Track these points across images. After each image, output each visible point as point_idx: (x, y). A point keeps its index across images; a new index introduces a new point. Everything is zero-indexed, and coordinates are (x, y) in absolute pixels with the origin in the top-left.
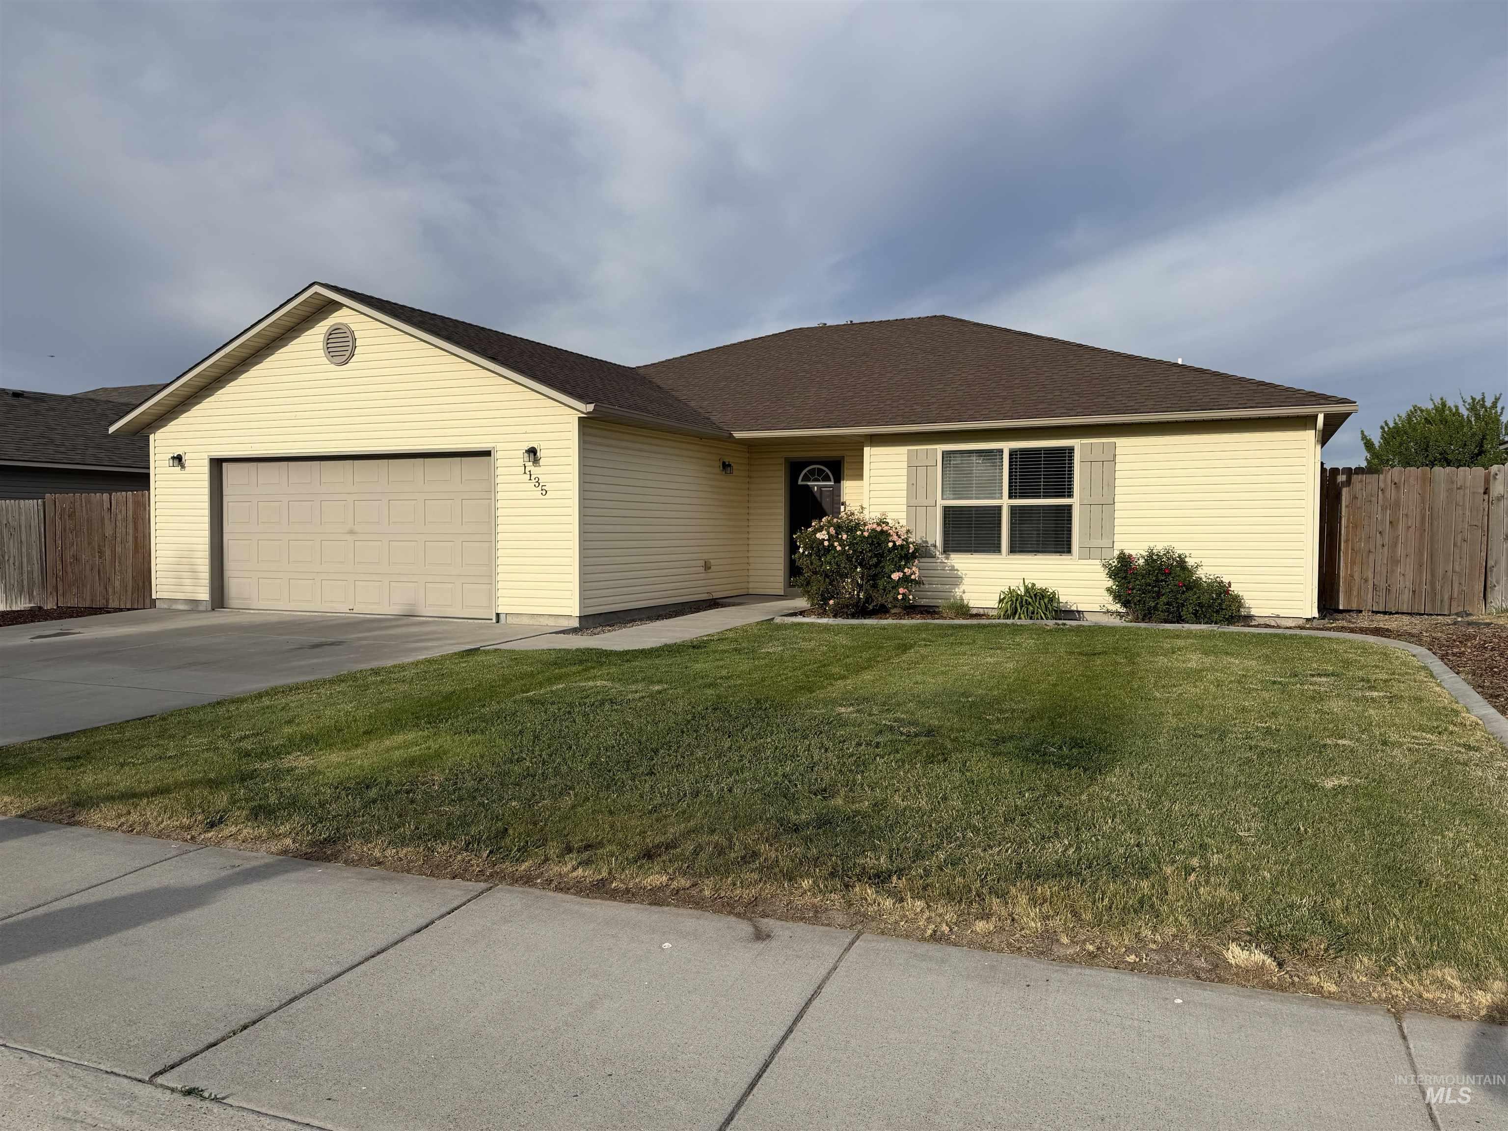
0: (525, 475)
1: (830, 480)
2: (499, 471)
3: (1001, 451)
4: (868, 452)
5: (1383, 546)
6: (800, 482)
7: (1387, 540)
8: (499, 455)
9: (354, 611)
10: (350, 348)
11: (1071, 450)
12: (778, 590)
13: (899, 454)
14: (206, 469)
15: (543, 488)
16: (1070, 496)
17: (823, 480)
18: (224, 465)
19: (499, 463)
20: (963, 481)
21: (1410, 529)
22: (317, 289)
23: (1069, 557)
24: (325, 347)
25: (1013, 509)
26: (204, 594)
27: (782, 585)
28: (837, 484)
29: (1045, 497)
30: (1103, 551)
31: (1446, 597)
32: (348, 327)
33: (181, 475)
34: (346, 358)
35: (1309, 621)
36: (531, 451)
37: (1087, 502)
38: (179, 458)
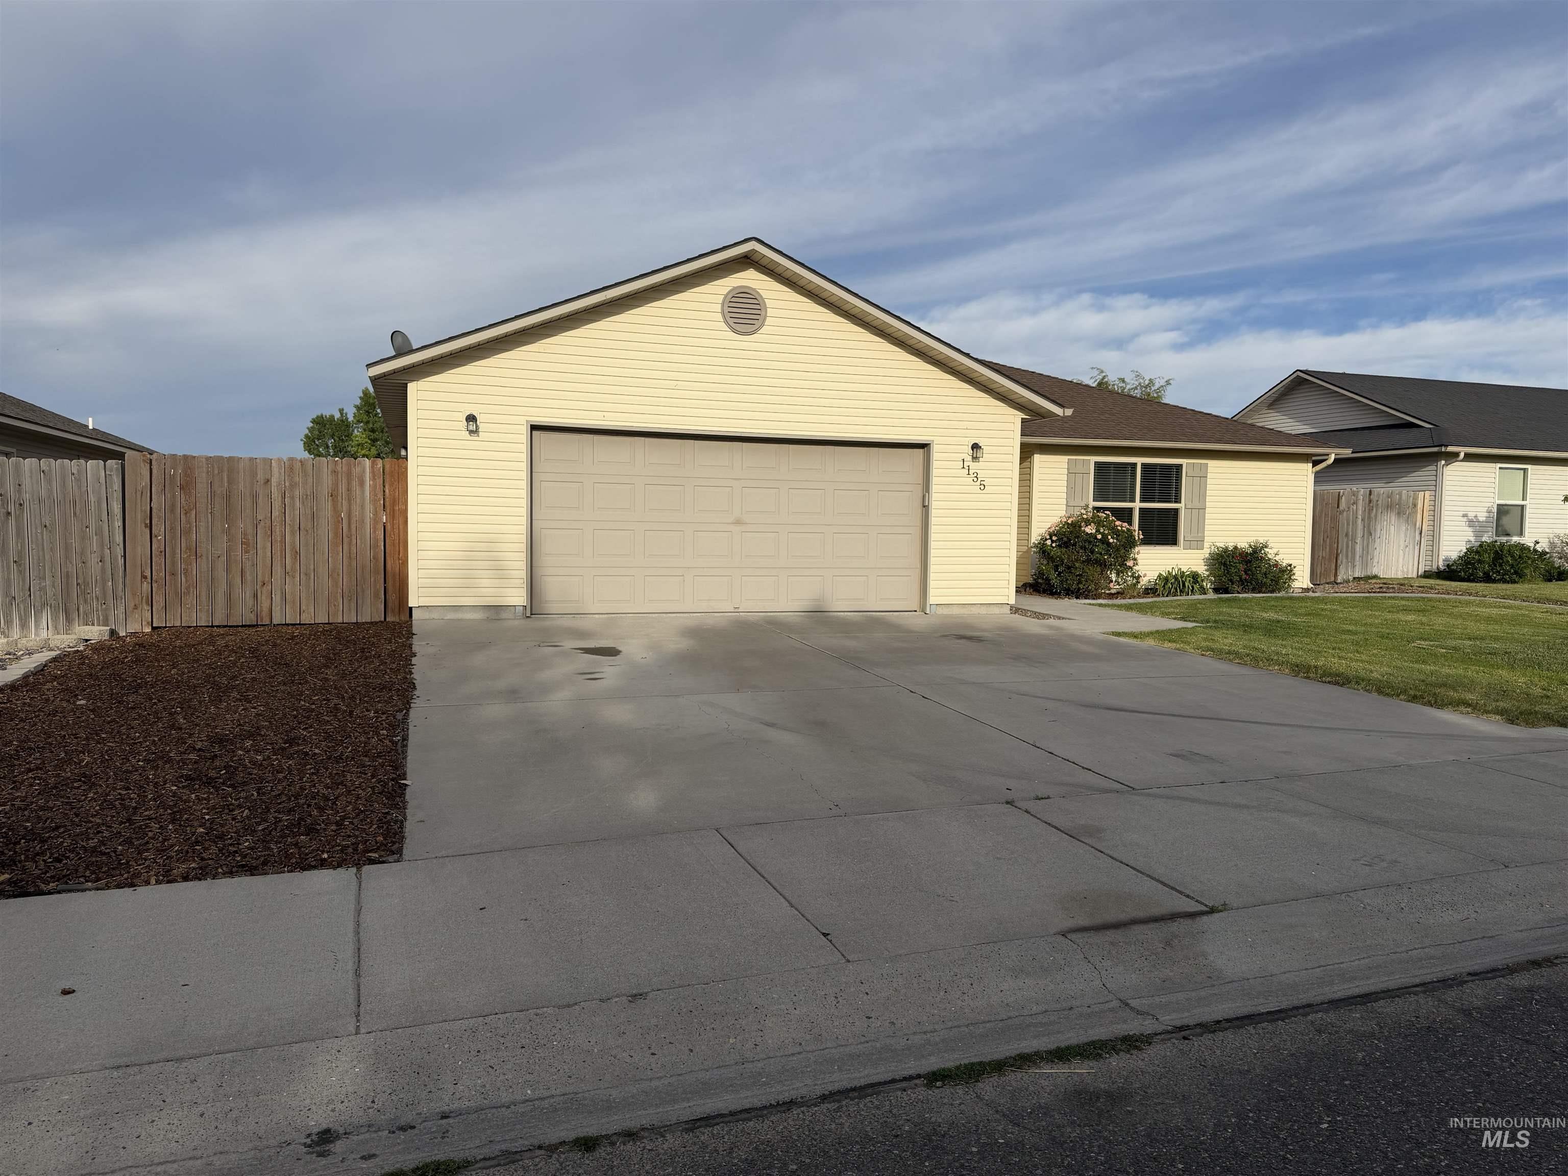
0: (964, 470)
2: (935, 464)
3: (1135, 464)
4: (1038, 459)
8: (935, 449)
10: (760, 318)
11: (1181, 465)
13: (1061, 462)
14: (522, 438)
15: (982, 483)
16: (1178, 500)
18: (536, 434)
19: (936, 457)
20: (1106, 486)
22: (752, 245)
23: (1177, 548)
24: (726, 312)
25: (1141, 510)
29: (1158, 502)
30: (1198, 543)
31: (1318, 573)
32: (758, 292)
33: (473, 442)
34: (755, 327)
35: (1307, 590)
36: (975, 447)
37: (1190, 507)
38: (471, 418)
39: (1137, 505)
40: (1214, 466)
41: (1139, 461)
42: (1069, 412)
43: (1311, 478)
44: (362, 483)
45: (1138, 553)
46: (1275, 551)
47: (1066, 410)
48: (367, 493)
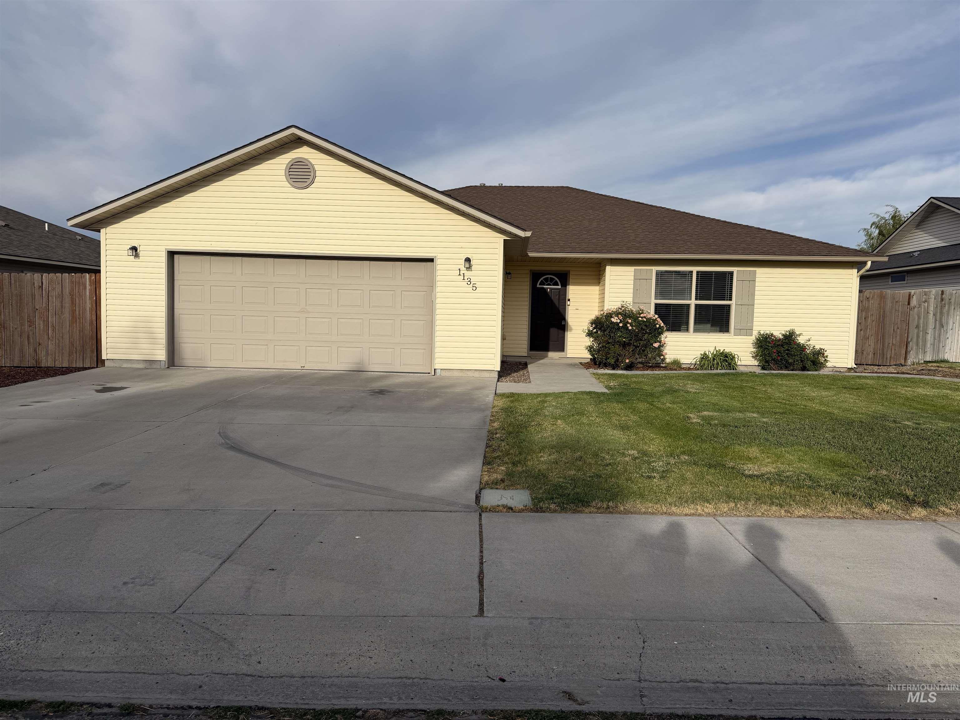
0: (460, 276)
1: (558, 285)
2: (438, 273)
3: (691, 272)
4: (609, 269)
5: (861, 330)
6: (538, 286)
7: (863, 327)
8: (438, 261)
9: (305, 368)
10: (311, 178)
11: (731, 273)
12: (523, 353)
13: (628, 272)
14: (163, 259)
15: (474, 285)
16: (731, 300)
17: (554, 285)
18: (176, 257)
19: (438, 267)
20: (668, 289)
21: (874, 322)
22: (293, 130)
23: (729, 334)
24: (288, 175)
25: (696, 305)
26: (161, 355)
27: (526, 350)
28: (564, 288)
29: (714, 300)
30: (748, 331)
31: (889, 357)
32: (310, 162)
33: (136, 262)
34: (307, 184)
35: (850, 369)
36: (468, 260)
37: (739, 303)
38: (134, 249)
39: (693, 302)
40: (762, 273)
41: (695, 269)
42: (528, 234)
43: (856, 282)
44: (85, 288)
45: (666, 337)
46: (807, 338)
47: (526, 232)
48: (88, 294)
